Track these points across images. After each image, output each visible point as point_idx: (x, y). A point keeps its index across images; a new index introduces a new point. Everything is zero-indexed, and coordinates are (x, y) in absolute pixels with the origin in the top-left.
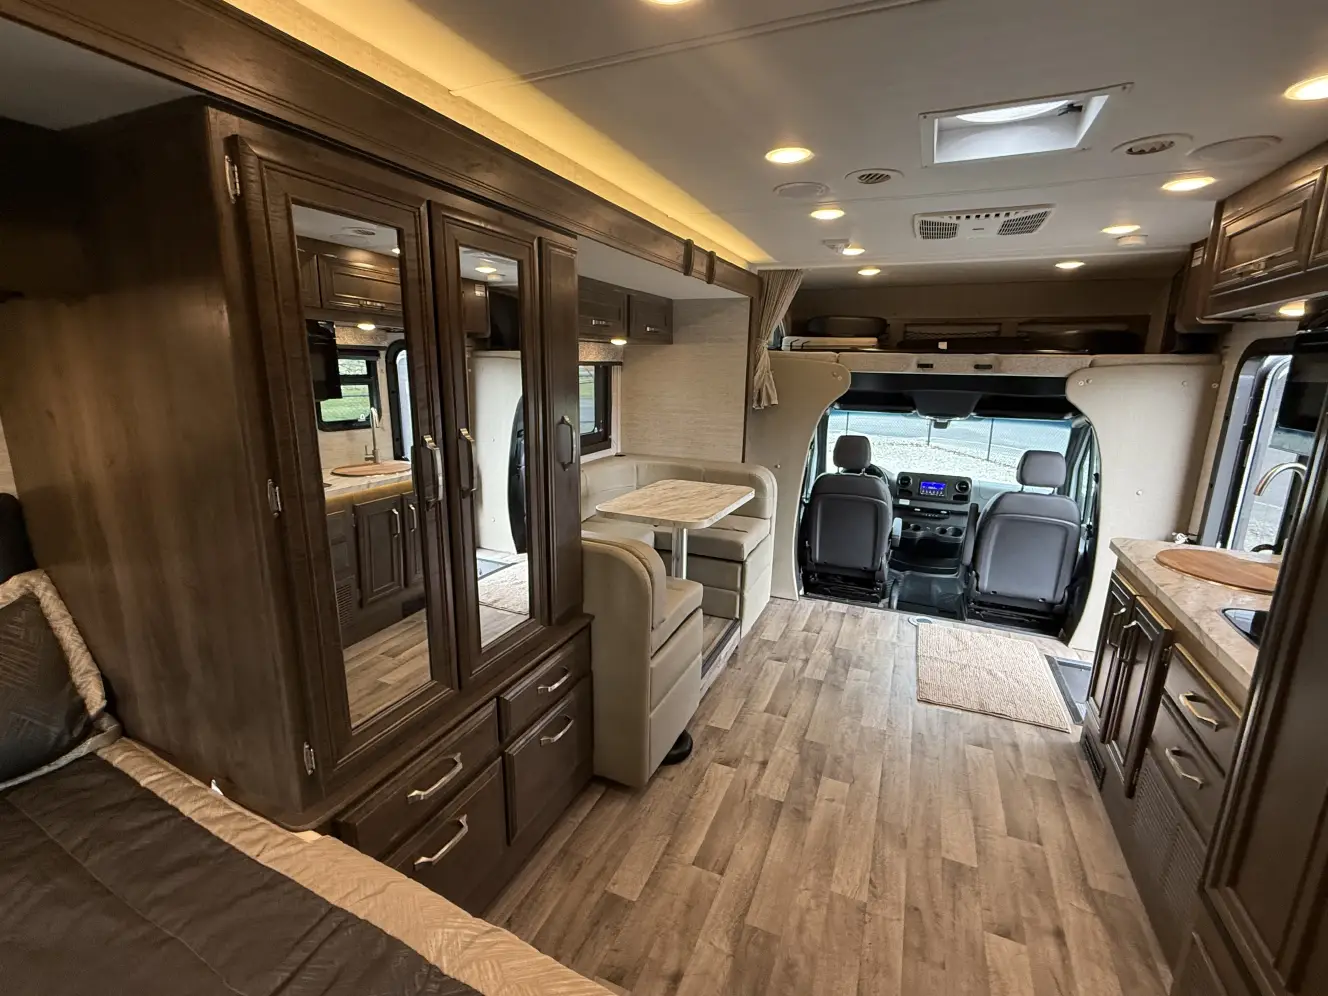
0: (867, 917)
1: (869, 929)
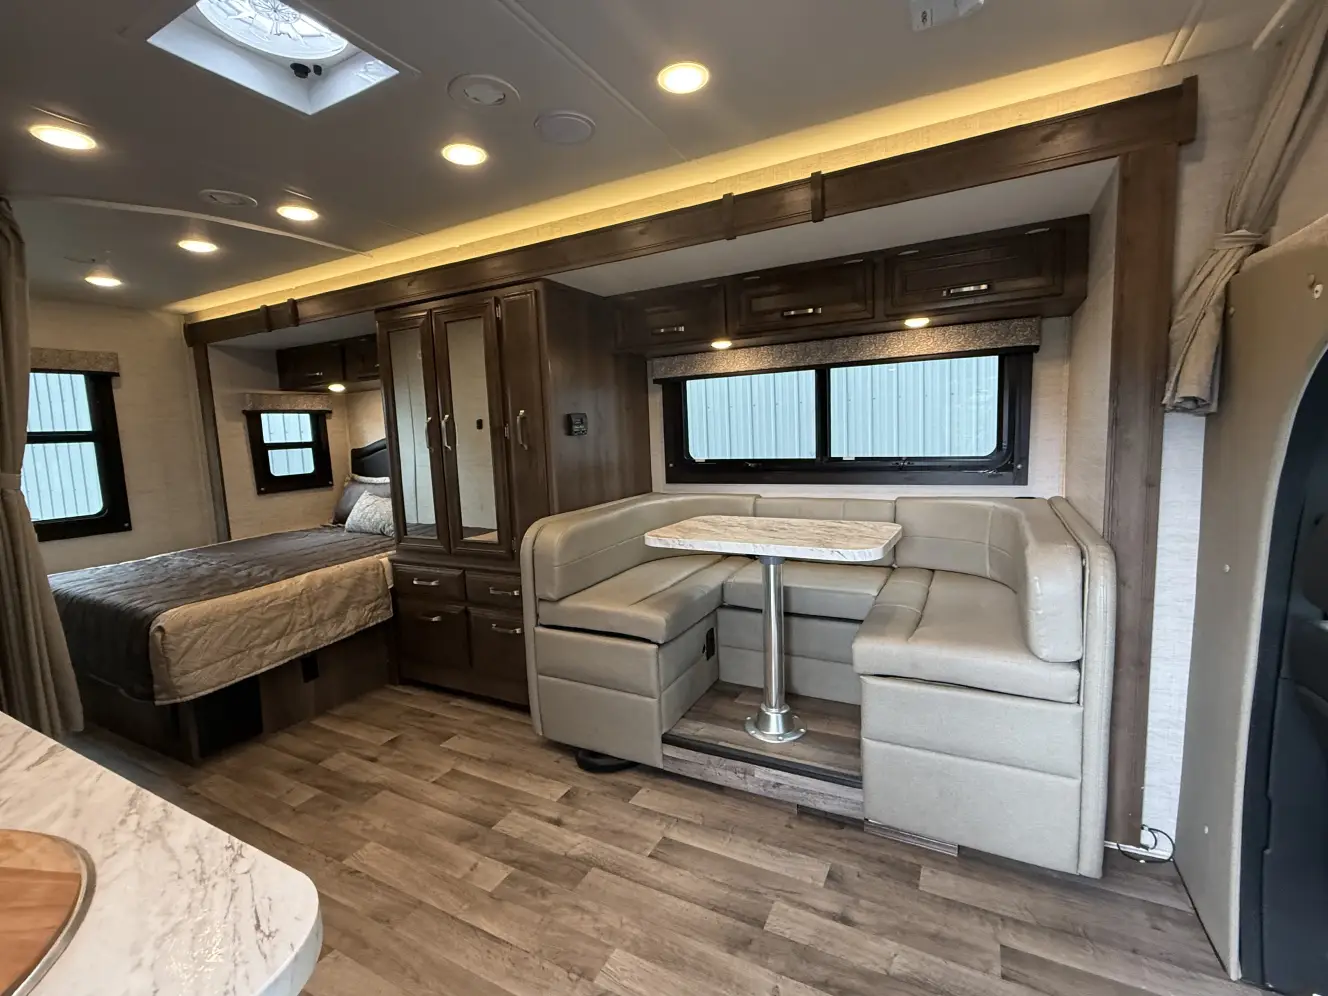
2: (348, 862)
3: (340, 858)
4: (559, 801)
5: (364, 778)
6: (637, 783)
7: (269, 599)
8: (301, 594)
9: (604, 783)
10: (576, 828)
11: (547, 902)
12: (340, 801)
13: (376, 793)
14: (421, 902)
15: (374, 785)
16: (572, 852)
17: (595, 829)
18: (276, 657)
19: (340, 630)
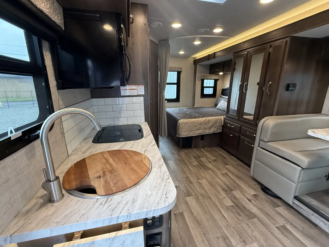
0: (197, 178)
1: (195, 177)
2: (200, 181)
3: (199, 179)
4: (252, 195)
5: (207, 165)
6: (281, 205)
7: (197, 121)
8: (203, 122)
9: (268, 198)
10: (255, 205)
11: (240, 218)
12: (201, 167)
13: (208, 170)
14: (211, 198)
15: (209, 168)
16: (251, 210)
17: (260, 209)
18: (196, 134)
19: (209, 132)
